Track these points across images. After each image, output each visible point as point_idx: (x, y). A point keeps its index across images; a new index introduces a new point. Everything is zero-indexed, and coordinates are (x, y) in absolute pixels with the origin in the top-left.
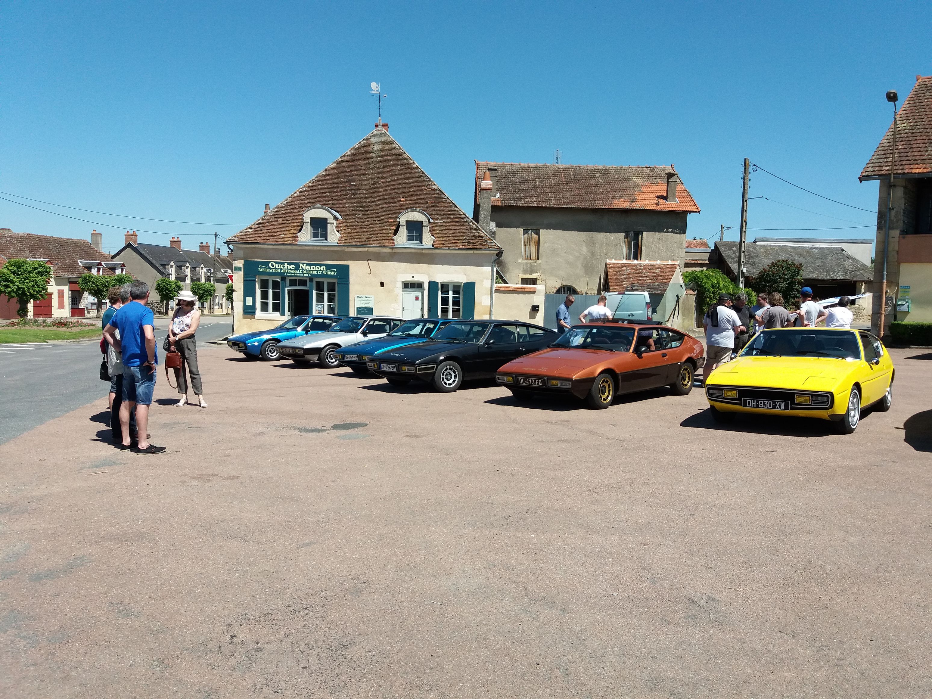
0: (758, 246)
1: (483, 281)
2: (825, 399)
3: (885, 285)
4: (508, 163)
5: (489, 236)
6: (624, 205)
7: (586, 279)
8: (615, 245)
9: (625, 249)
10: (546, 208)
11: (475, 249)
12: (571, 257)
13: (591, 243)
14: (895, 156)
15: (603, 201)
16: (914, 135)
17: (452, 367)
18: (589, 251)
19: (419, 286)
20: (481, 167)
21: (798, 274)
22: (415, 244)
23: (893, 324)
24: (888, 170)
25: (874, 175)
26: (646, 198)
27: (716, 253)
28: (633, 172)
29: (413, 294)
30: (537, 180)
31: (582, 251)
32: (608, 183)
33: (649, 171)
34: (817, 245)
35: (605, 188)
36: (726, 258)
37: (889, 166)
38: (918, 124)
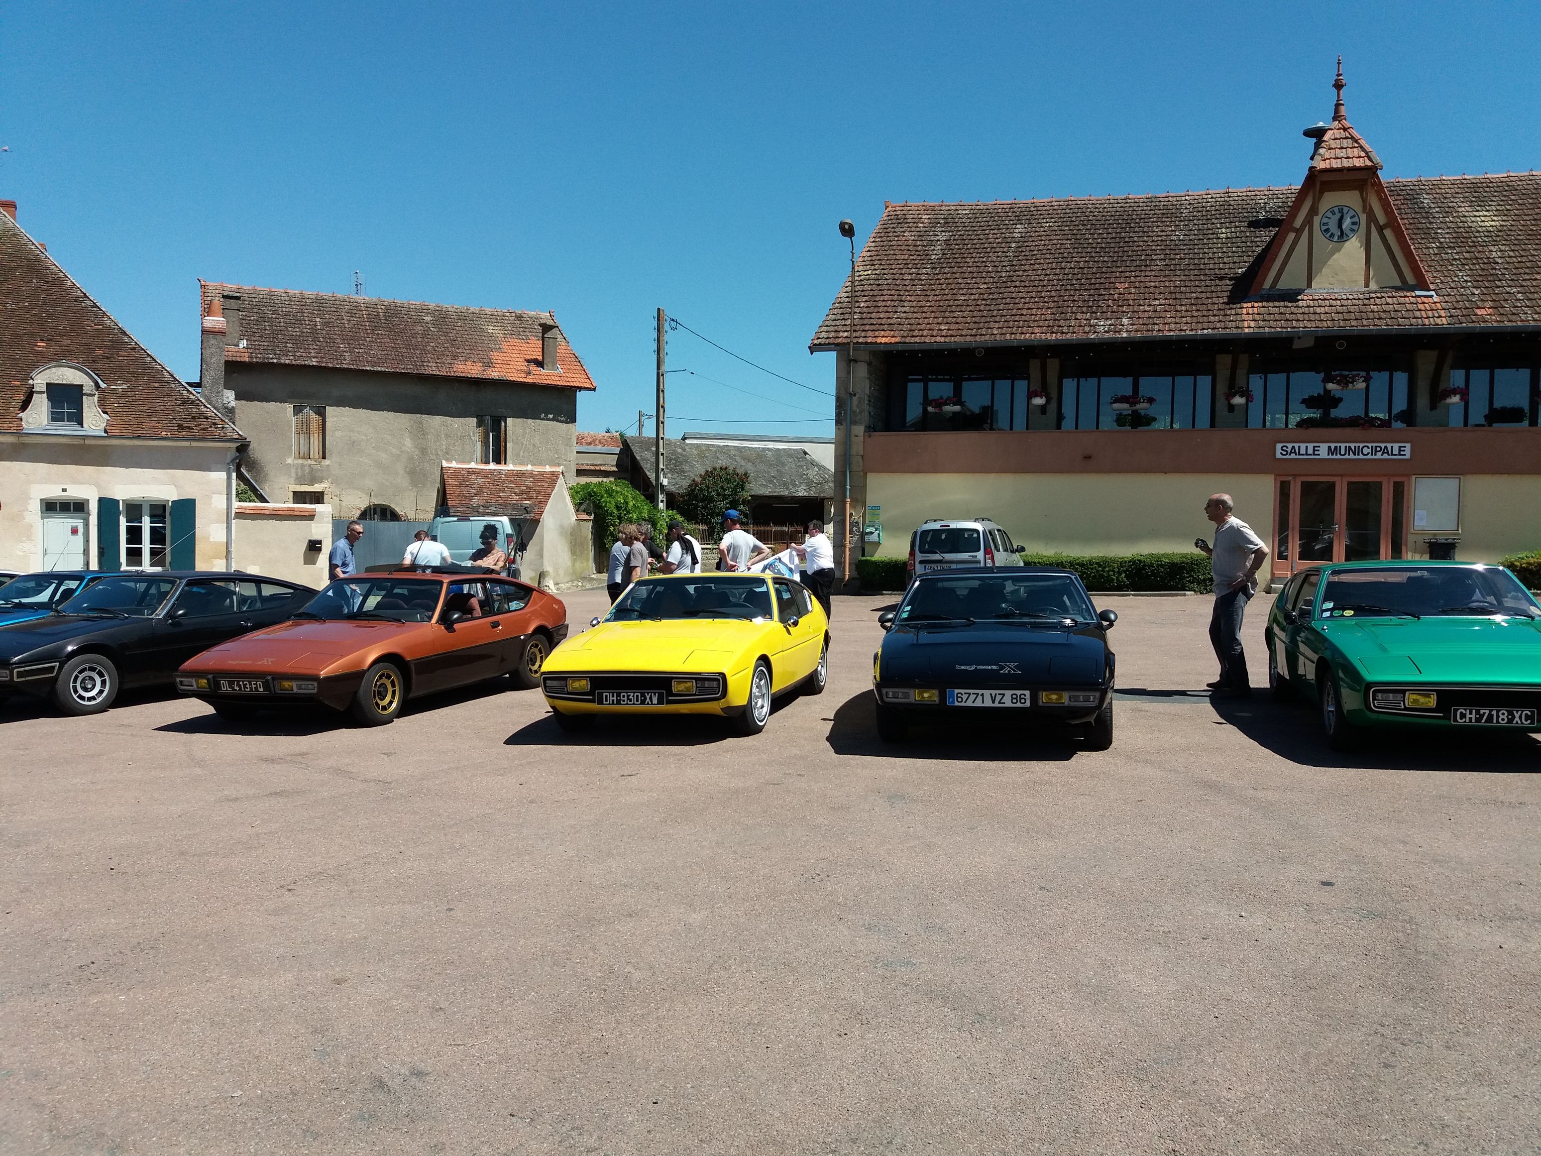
0: (687, 445)
1: (211, 498)
2: (715, 684)
3: (848, 505)
4: (263, 287)
5: (220, 416)
6: (473, 371)
7: (413, 494)
8: (462, 437)
9: (479, 444)
10: (334, 370)
11: (194, 439)
12: (384, 455)
13: (420, 433)
14: (855, 317)
15: (436, 363)
16: (880, 287)
17: (94, 665)
18: (416, 447)
19: (78, 507)
20: (212, 292)
21: (743, 489)
22: (67, 429)
23: (861, 561)
24: (846, 337)
25: (829, 344)
26: (509, 362)
27: (627, 456)
28: (487, 318)
29: (63, 524)
30: (318, 320)
31: (404, 445)
32: (446, 334)
33: (513, 318)
34: (771, 445)
35: (440, 341)
36: (642, 464)
37: (847, 331)
38: (886, 272)
